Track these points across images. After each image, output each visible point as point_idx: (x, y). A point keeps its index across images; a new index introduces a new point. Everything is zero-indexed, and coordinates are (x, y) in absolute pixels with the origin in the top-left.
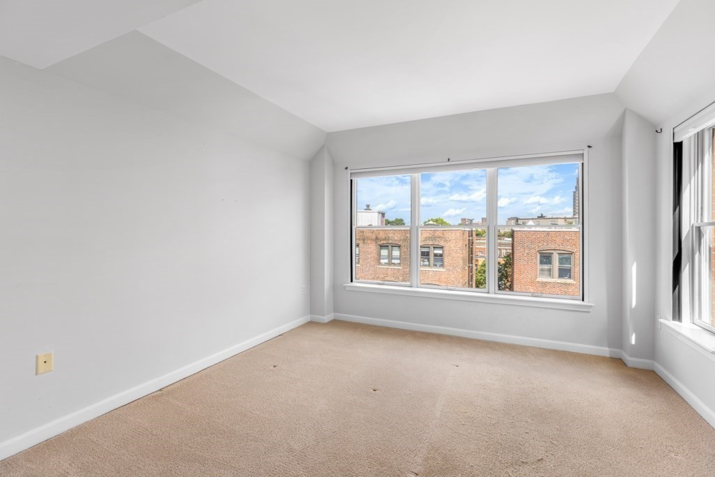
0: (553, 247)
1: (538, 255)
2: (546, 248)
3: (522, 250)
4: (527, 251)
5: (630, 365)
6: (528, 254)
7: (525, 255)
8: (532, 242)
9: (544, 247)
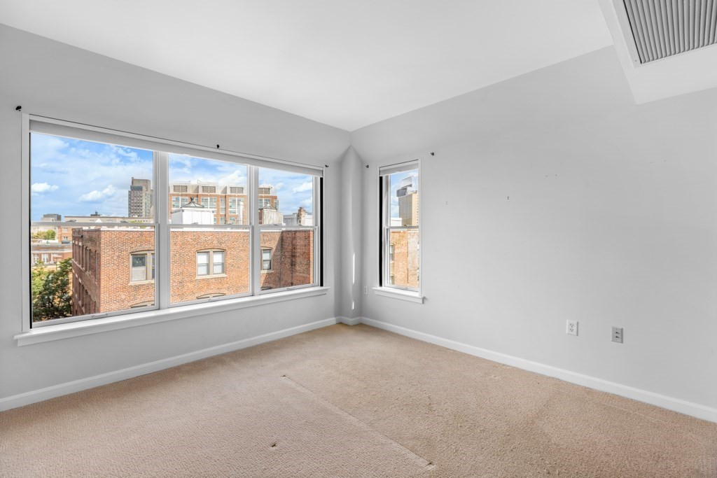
0: (147, 247)
1: (131, 257)
2: (140, 248)
3: (110, 253)
4: (117, 254)
5: (350, 324)
6: (118, 257)
7: (115, 258)
8: (124, 243)
9: (137, 248)
